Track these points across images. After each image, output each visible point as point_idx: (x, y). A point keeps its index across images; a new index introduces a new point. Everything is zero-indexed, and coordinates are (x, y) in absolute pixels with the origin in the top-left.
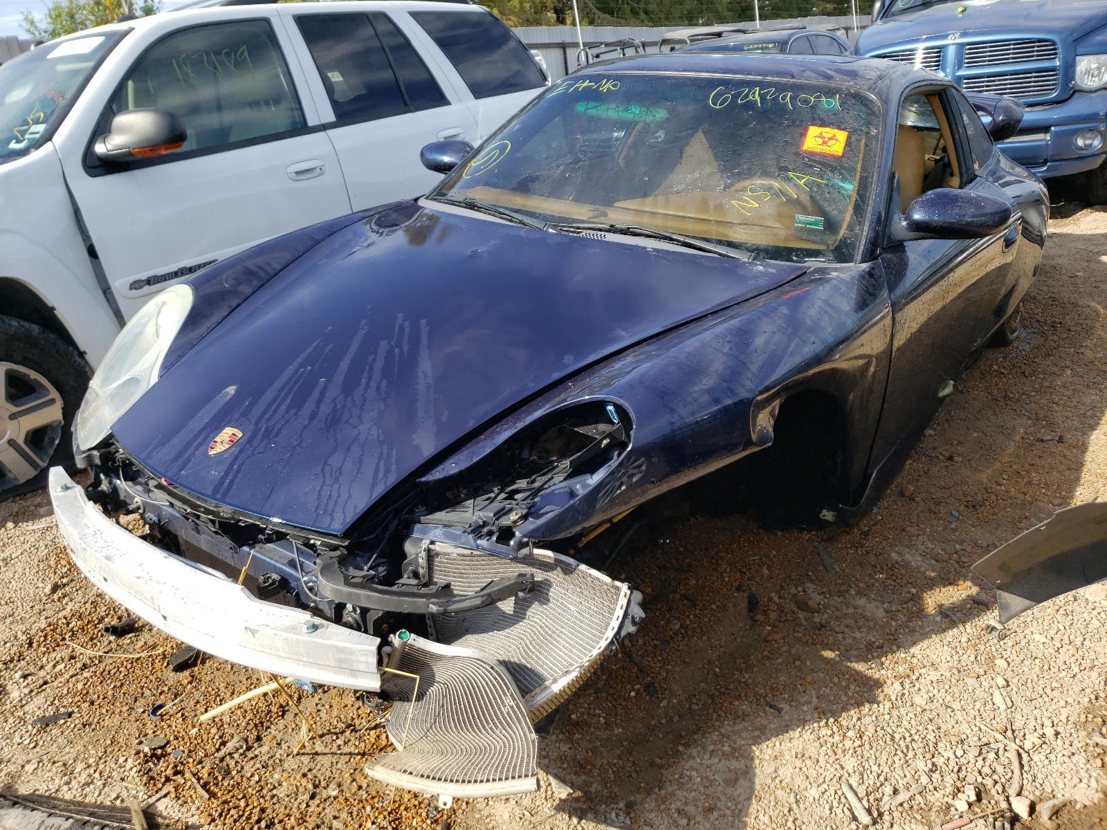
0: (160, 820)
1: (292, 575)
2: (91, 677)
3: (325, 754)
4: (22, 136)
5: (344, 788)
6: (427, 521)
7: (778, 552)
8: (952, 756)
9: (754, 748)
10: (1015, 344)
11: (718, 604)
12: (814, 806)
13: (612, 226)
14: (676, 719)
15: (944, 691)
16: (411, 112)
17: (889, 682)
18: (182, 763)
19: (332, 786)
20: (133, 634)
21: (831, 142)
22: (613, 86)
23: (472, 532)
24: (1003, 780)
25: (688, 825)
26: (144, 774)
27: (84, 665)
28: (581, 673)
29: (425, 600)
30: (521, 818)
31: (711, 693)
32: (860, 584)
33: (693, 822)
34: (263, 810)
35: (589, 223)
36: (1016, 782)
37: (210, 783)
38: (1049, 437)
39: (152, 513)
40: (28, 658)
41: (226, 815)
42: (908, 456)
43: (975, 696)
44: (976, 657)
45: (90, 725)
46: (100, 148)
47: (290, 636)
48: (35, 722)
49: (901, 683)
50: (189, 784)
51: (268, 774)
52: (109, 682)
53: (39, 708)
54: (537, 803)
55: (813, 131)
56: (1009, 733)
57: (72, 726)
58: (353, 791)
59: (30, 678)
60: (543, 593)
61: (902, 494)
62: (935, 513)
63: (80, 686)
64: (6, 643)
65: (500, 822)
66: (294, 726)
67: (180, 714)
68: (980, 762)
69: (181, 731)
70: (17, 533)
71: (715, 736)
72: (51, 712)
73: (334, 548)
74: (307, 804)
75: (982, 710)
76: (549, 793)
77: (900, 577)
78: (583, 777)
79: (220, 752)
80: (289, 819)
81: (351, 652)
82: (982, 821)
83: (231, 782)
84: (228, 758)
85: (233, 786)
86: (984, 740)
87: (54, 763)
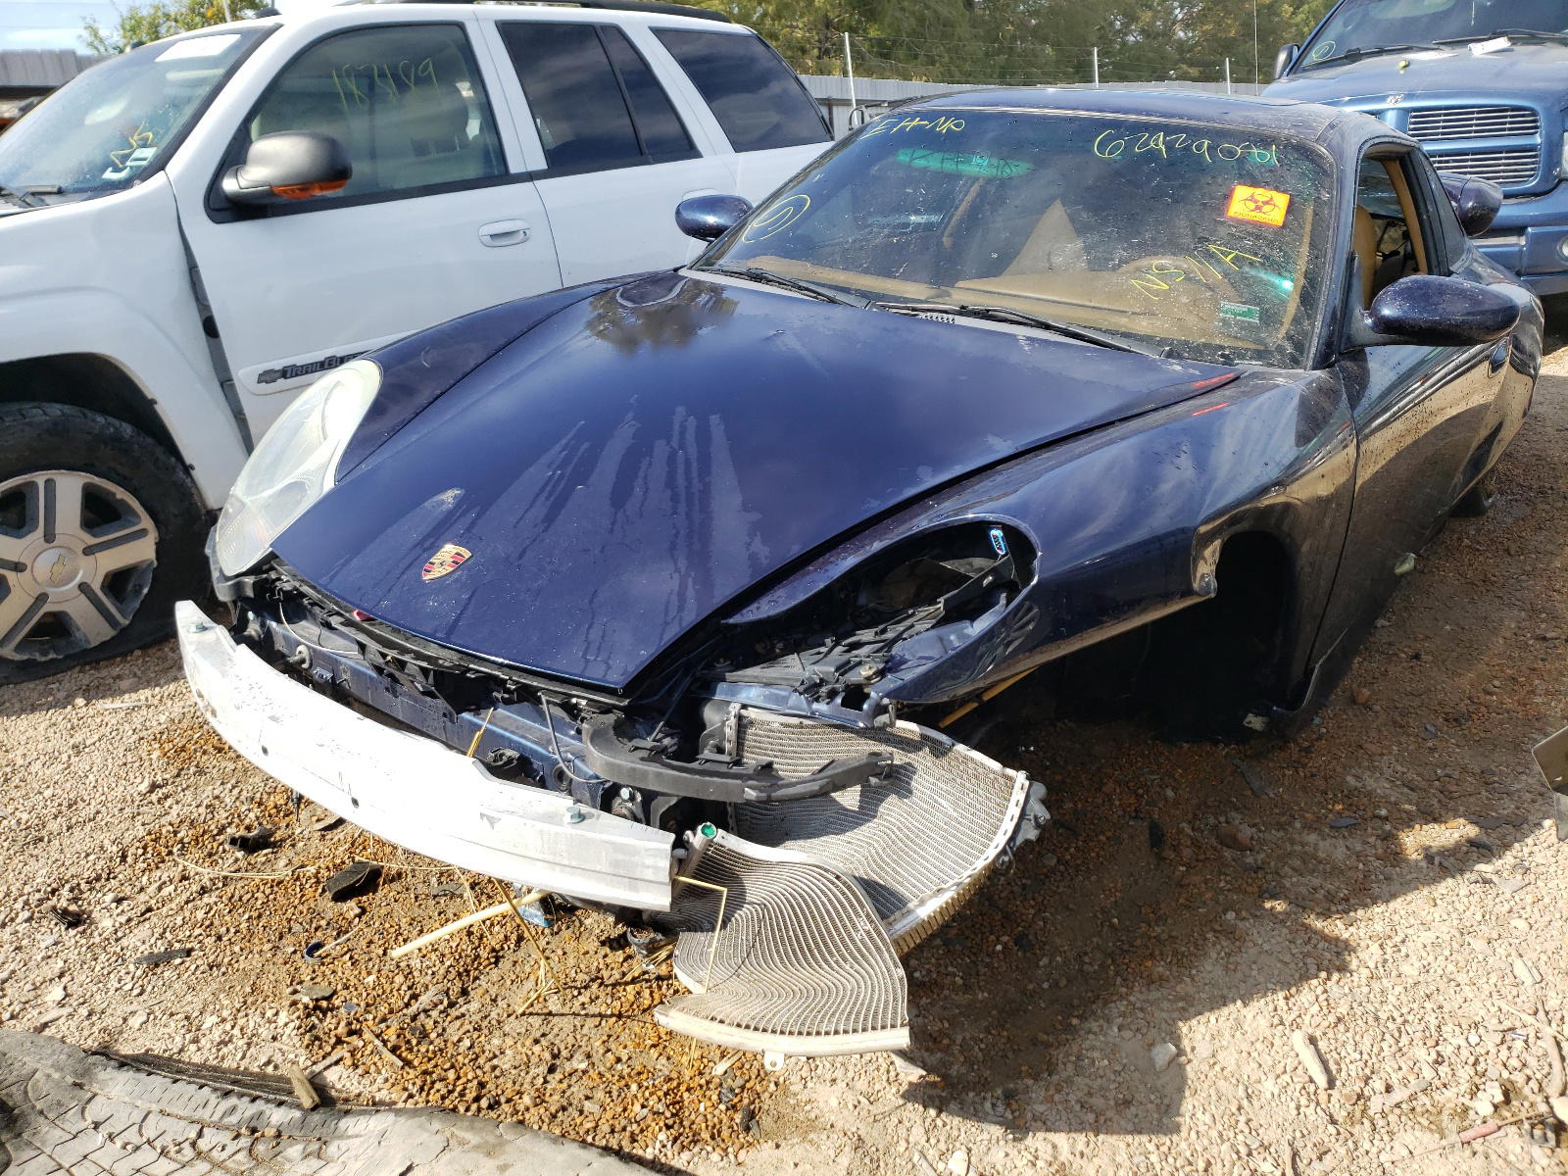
0: (333, 1093)
1: (536, 752)
2: (216, 903)
3: (562, 1015)
4: (123, 163)
5: (595, 1059)
6: (734, 679)
7: (1185, 770)
8: (1463, 1044)
9: (1181, 1024)
10: (1490, 514)
11: (1109, 834)
12: (1274, 1104)
13: (963, 307)
14: (1063, 982)
15: (1443, 958)
16: (649, 164)
17: (1363, 944)
18: (358, 1020)
19: (579, 1056)
20: (270, 850)
21: (1266, 208)
22: (956, 125)
23: (806, 691)
24: (1539, 1076)
25: (1096, 1122)
26: (306, 1032)
27: (202, 888)
28: (958, 894)
29: (739, 782)
30: (855, 1107)
31: (1109, 950)
32: (1307, 815)
33: (1102, 1119)
34: (482, 1085)
35: (927, 302)
36: (1558, 1079)
37: (400, 1047)
38: (1553, 634)
39: (323, 667)
40: (121, 876)
41: (430, 1089)
42: (1356, 652)
43: (1488, 967)
44: (1484, 916)
45: (218, 966)
46: (230, 185)
47: (546, 827)
48: (138, 962)
49: (1381, 945)
50: (370, 1048)
51: (482, 1038)
52: (241, 911)
53: (144, 943)
54: (877, 1087)
55: (1242, 192)
56: (1541, 1014)
57: (193, 967)
58: (608, 1065)
59: (125, 903)
60: (903, 781)
61: (1353, 701)
62: (1401, 727)
63: (200, 915)
64: (88, 855)
65: (826, 1110)
66: (514, 977)
67: (348, 956)
68: (1504, 1053)
69: (352, 978)
70: (91, 712)
71: (1122, 1006)
72: (161, 947)
73: (606, 710)
74: (545, 1078)
75: (1499, 984)
76: (893, 1074)
77: (1362, 808)
78: (939, 1055)
79: (411, 1009)
80: (520, 1098)
81: (634, 852)
82: (1514, 1128)
83: (431, 1047)
84: (422, 1015)
85: (434, 1052)
86: (1507, 1024)
87: (172, 1015)
